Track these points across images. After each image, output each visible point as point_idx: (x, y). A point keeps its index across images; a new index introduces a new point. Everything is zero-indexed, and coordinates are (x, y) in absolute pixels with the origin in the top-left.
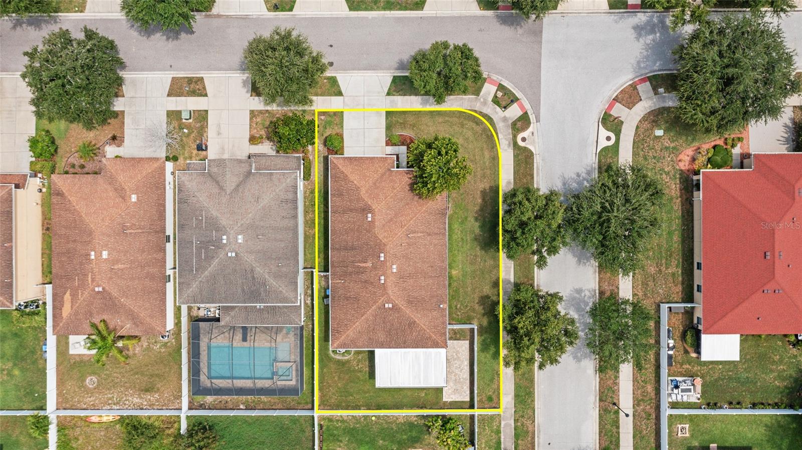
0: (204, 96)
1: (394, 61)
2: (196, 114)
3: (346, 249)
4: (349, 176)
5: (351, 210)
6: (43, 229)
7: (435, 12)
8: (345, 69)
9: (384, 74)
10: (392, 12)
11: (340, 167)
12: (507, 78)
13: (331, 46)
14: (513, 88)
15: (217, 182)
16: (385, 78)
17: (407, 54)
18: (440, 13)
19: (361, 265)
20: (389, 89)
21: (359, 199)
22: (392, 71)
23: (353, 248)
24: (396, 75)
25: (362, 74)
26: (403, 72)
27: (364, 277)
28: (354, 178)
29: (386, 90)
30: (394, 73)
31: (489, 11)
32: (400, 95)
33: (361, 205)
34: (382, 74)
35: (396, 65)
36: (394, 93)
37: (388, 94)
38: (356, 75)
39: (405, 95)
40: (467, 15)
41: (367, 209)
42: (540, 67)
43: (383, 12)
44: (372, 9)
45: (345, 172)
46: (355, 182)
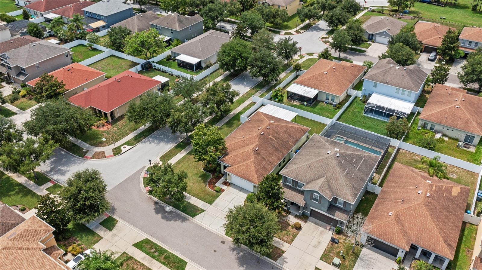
0: (318, 269)
1: (186, 224)
2: (329, 261)
3: (277, 149)
4: (254, 170)
5: (264, 158)
6: (472, 252)
7: (141, 234)
8: (217, 236)
9: (197, 221)
10: (164, 247)
11: (256, 177)
12: (140, 187)
13: (215, 251)
14: (141, 183)
15: (329, 185)
16: (198, 219)
17: (176, 224)
18: (140, 232)
19: (274, 139)
20: (201, 213)
21: (256, 159)
22: (192, 220)
23: (274, 147)
24: (191, 218)
25: (210, 228)
26: (187, 217)
27: (276, 135)
28: (252, 168)
29: (203, 213)
30: (191, 219)
31: (115, 218)
32: (197, 207)
33: (257, 156)
34: (199, 222)
35: (187, 222)
36: (200, 210)
37: (203, 211)
38: (213, 229)
39: (195, 206)
40: (127, 223)
41: (256, 152)
42: (120, 184)
43: (170, 251)
44: (173, 255)
45: (255, 173)
46: (253, 165)
